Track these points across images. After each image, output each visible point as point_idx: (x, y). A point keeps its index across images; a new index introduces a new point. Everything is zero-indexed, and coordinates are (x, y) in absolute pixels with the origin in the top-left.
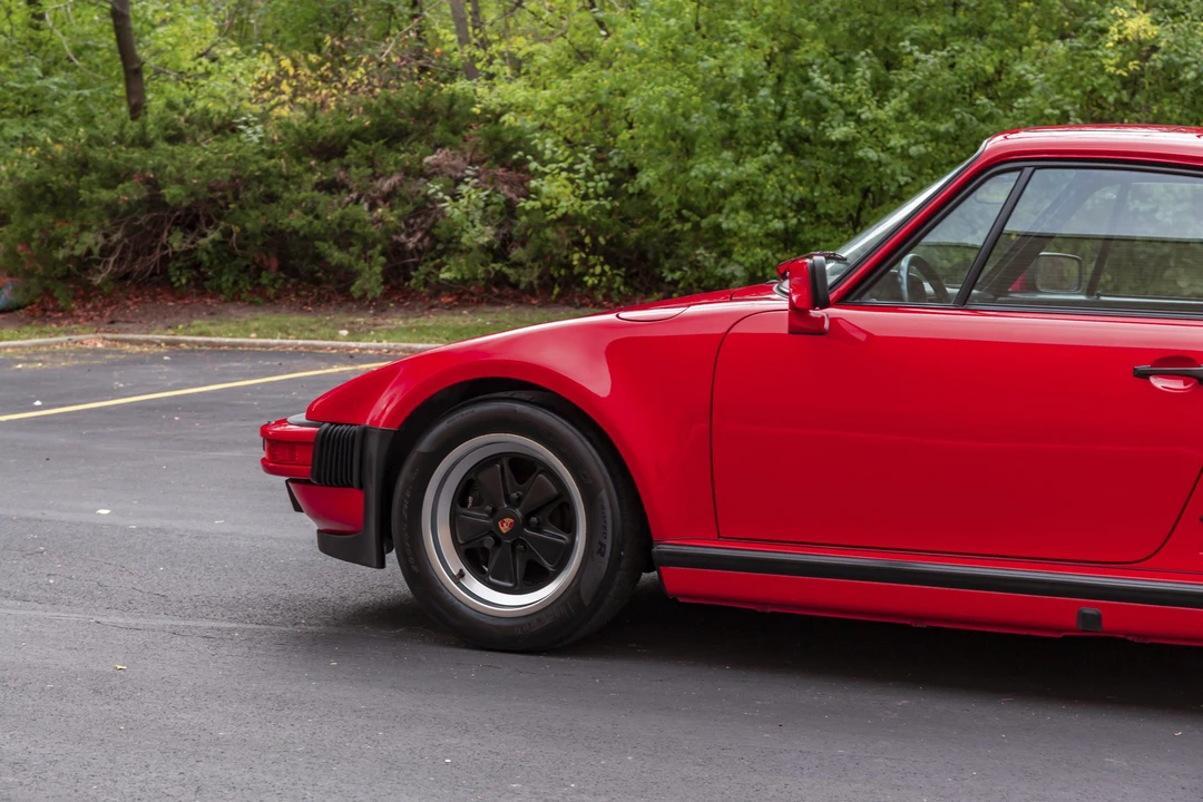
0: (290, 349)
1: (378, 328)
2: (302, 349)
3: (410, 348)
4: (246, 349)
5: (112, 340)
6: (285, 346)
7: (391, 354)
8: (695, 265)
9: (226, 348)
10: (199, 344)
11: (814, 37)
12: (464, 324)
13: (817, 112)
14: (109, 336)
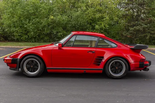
8: (12, 38)
11: (22, 17)
13: (23, 24)
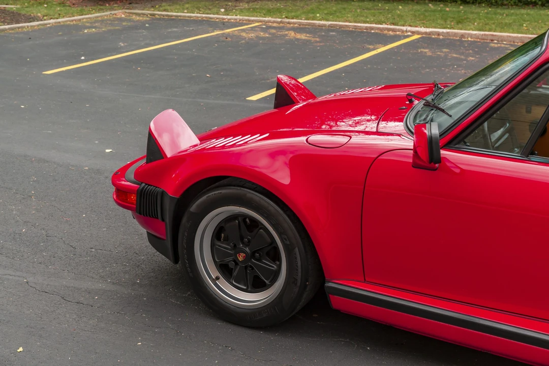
0: (200, 19)
1: (237, 8)
2: (205, 19)
3: (248, 19)
4: (182, 18)
5: (128, 13)
6: (198, 17)
7: (241, 22)
9: (174, 17)
10: (163, 16)
12: (272, 7)
14: (127, 11)
